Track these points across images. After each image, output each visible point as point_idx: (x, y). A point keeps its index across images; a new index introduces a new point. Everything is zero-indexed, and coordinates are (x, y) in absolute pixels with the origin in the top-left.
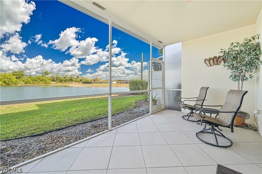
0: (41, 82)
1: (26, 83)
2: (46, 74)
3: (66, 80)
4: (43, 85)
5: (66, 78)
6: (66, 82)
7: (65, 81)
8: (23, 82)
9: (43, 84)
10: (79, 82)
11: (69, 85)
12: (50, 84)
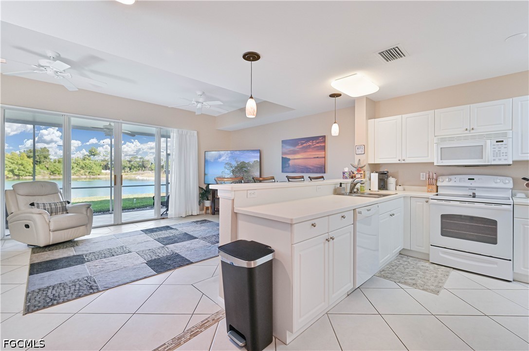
0: (82, 171)
1: (52, 174)
2: (93, 154)
3: (133, 167)
4: (85, 177)
5: (132, 163)
6: (132, 170)
7: (130, 169)
8: (46, 172)
11: (138, 177)
12: (99, 175)
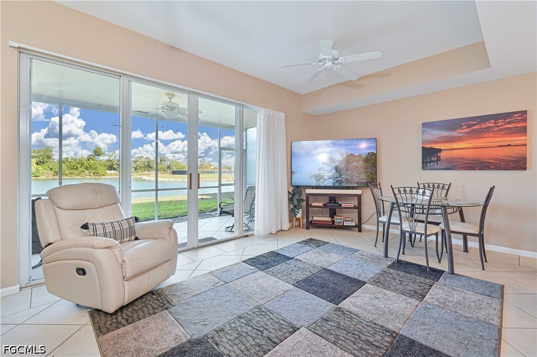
0: (87, 172)
1: (55, 174)
2: (97, 154)
3: (138, 167)
4: (90, 177)
5: (137, 163)
6: (138, 170)
7: (136, 169)
8: (50, 172)
9: (90, 175)
10: (165, 171)
11: (144, 178)
12: (104, 175)
